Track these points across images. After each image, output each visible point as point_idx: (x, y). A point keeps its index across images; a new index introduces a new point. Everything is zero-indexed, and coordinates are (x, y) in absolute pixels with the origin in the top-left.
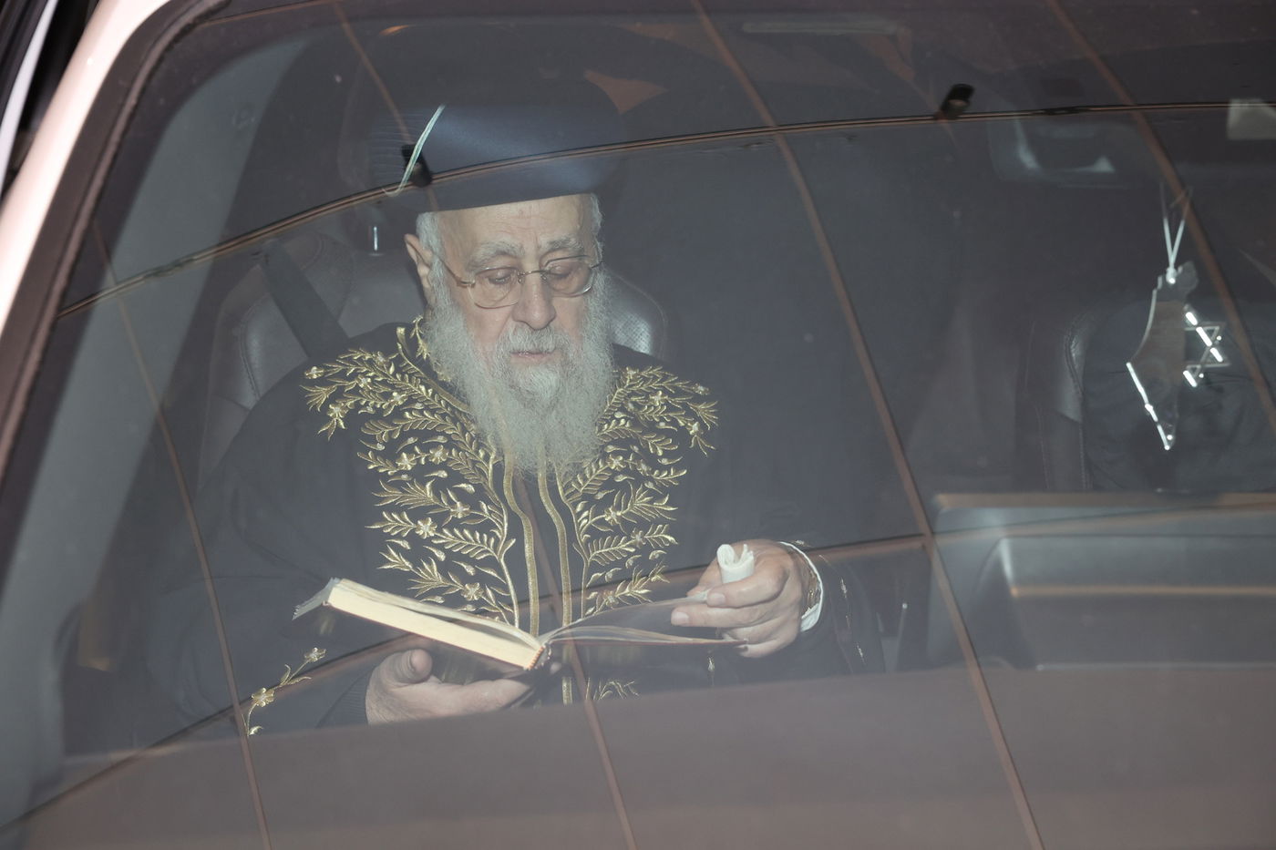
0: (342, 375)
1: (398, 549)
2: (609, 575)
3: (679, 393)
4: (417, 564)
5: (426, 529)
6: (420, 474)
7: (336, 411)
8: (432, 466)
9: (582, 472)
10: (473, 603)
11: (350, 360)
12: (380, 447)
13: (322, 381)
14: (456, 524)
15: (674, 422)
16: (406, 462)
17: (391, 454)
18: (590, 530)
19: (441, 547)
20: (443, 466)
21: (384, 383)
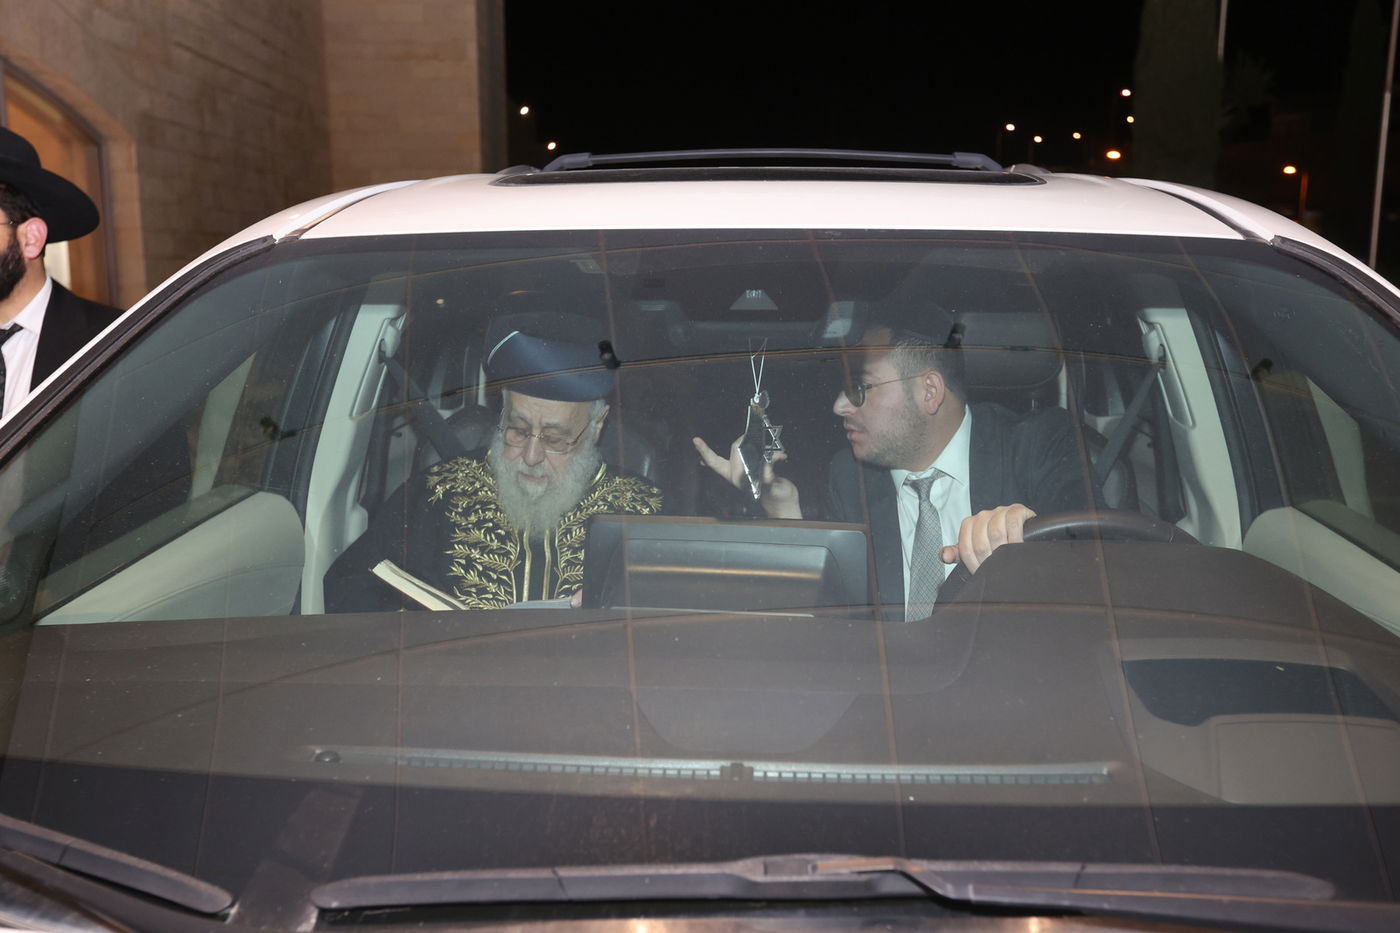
0: (449, 471)
1: (459, 564)
2: (575, 587)
3: (641, 491)
4: (467, 571)
5: (476, 554)
6: (478, 525)
7: (440, 490)
8: (486, 521)
9: (571, 534)
10: (492, 593)
11: (457, 463)
12: (460, 510)
13: (438, 474)
14: (492, 552)
15: (634, 508)
16: (473, 518)
17: (466, 513)
18: (567, 561)
19: (481, 564)
20: (491, 520)
21: (473, 477)
